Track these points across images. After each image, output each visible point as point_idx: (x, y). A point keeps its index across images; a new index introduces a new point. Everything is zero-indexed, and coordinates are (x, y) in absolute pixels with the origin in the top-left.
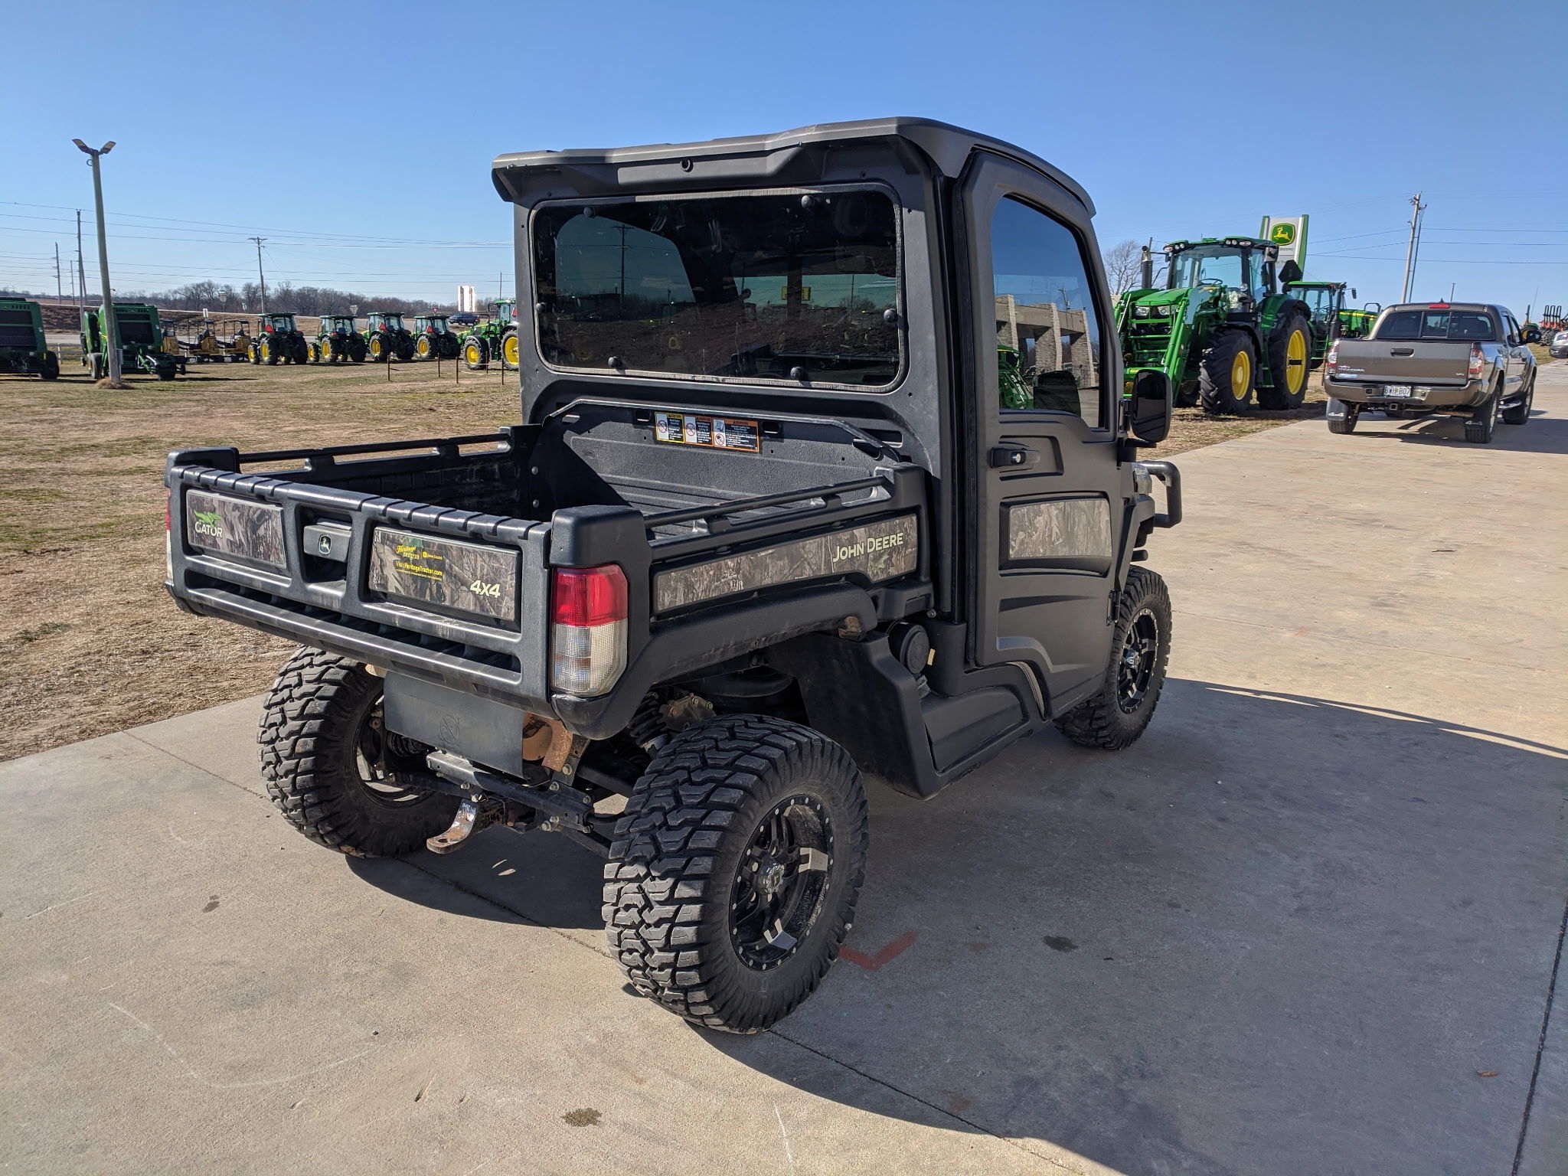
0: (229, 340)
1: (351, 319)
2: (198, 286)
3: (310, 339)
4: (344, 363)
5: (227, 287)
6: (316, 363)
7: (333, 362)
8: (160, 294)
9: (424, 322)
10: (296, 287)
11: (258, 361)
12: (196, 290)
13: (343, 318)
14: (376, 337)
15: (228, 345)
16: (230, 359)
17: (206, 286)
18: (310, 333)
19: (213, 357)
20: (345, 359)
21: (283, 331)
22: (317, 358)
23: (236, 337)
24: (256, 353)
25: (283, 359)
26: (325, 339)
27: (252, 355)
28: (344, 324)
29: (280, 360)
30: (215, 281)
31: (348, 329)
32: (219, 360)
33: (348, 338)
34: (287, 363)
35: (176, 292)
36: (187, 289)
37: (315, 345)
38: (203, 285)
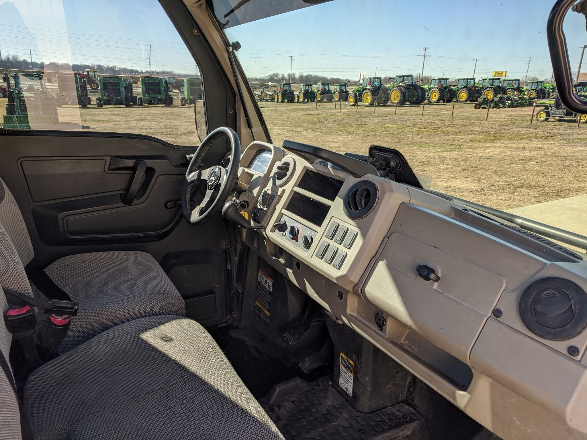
0: (270, 93)
1: (311, 85)
2: (273, 74)
3: (296, 93)
4: (307, 102)
5: (283, 74)
6: (298, 102)
7: (303, 102)
8: (262, 77)
9: (338, 86)
11: (278, 101)
12: (273, 76)
13: (309, 85)
14: (319, 92)
15: (270, 95)
16: (270, 100)
17: (276, 74)
18: (296, 91)
19: (265, 99)
20: (308, 100)
21: (286, 90)
22: (298, 100)
23: (273, 92)
24: (277, 98)
25: (286, 101)
26: (301, 93)
27: (276, 99)
28: (308, 87)
29: (285, 101)
30: (279, 73)
31: (310, 90)
32: (267, 100)
33: (309, 93)
34: (288, 102)
35: (266, 77)
36: (270, 75)
37: (298, 95)
38: (275, 74)
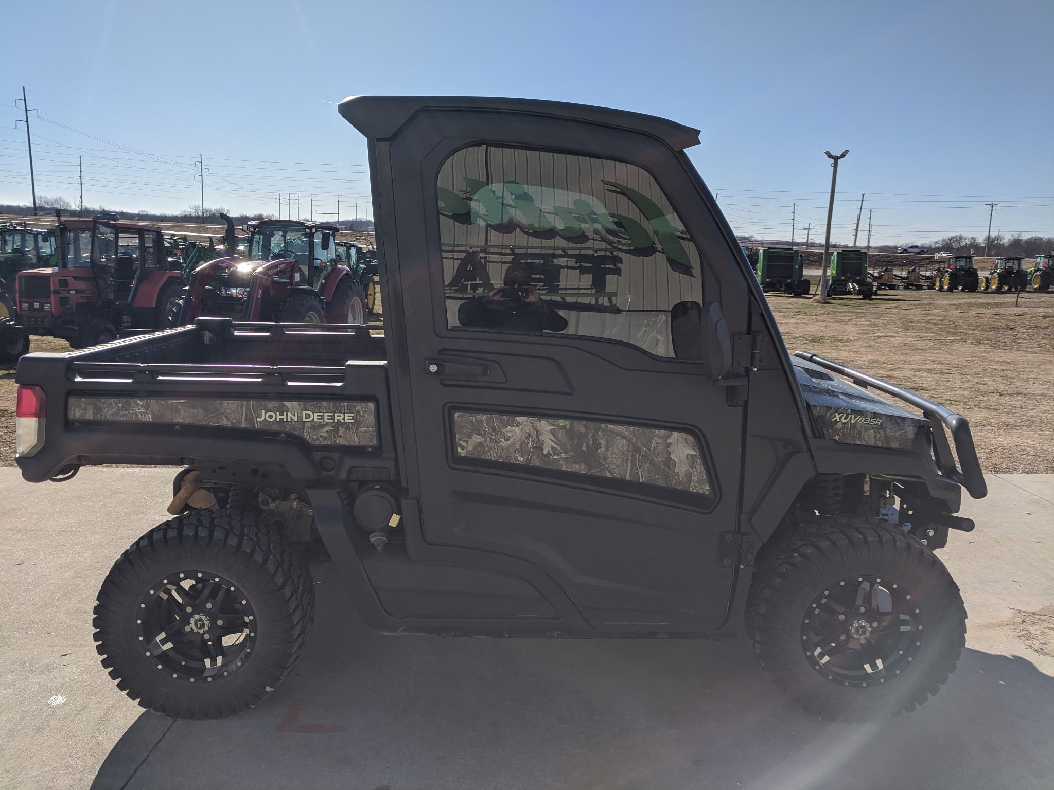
0: (928, 274)
1: (1019, 259)
2: (952, 238)
3: (983, 274)
4: (1009, 291)
5: (972, 238)
6: (986, 291)
7: (998, 291)
8: (925, 244)
10: (1025, 237)
11: (941, 289)
12: (950, 240)
13: (1013, 259)
14: (1038, 273)
15: (927, 278)
16: (926, 287)
17: (958, 238)
18: (983, 270)
19: (915, 286)
20: (1009, 289)
21: (961, 269)
22: (987, 287)
23: (934, 272)
24: (940, 284)
25: (960, 288)
26: (995, 274)
27: (938, 284)
28: (1013, 263)
29: (958, 289)
30: (965, 235)
31: (1016, 267)
32: (919, 287)
33: (1014, 273)
34: (963, 290)
35: (936, 243)
36: (944, 240)
37: (987, 279)
38: (955, 237)
